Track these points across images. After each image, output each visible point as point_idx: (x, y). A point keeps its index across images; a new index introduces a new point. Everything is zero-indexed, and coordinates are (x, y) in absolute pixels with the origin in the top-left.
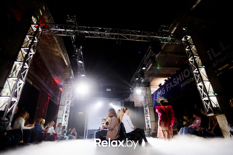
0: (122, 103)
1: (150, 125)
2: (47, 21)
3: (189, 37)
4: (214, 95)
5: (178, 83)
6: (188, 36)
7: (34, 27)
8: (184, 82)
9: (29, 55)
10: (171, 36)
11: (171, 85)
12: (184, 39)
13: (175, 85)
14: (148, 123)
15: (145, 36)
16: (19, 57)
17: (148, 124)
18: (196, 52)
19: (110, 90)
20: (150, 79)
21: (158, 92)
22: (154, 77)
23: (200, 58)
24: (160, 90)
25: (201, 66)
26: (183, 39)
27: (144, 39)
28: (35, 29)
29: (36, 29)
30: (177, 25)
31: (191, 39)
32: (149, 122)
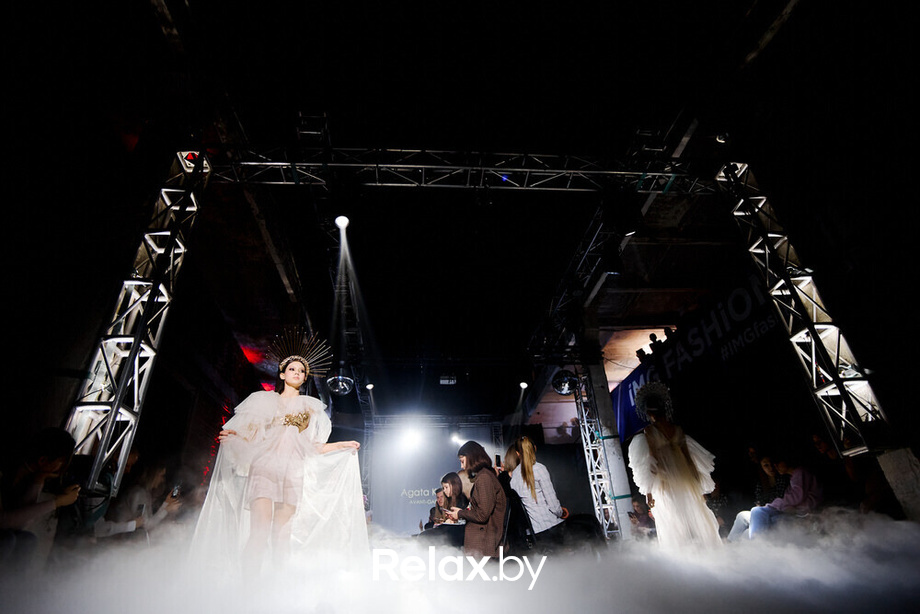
0: (496, 431)
1: (610, 511)
2: (223, 139)
3: (742, 168)
4: (860, 375)
5: (710, 343)
6: (739, 165)
7: (186, 158)
8: (734, 341)
9: (172, 255)
10: (673, 167)
11: (682, 354)
12: (722, 174)
13: (697, 353)
14: (604, 502)
15: (580, 173)
16: (139, 263)
17: (604, 507)
18: (772, 219)
19: (452, 382)
20: (601, 333)
21: (634, 383)
22: (615, 328)
23: (790, 242)
24: (642, 377)
25: (799, 269)
26: (721, 177)
27: (577, 182)
28: (189, 167)
29: (193, 165)
30: (692, 127)
31: (751, 174)
32: (606, 498)
